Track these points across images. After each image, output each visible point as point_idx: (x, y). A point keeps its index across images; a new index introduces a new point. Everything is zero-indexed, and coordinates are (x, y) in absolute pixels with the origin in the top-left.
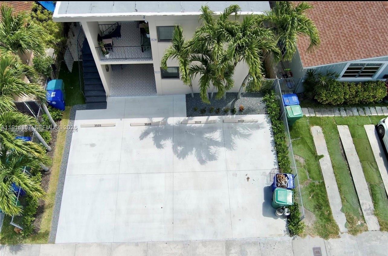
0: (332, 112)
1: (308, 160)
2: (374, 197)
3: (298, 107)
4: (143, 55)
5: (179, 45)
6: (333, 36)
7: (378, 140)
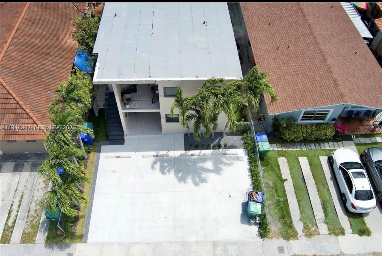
0: (295, 147)
1: (275, 183)
2: (325, 210)
3: (267, 143)
4: (153, 105)
5: (179, 100)
6: (291, 91)
7: (329, 168)
